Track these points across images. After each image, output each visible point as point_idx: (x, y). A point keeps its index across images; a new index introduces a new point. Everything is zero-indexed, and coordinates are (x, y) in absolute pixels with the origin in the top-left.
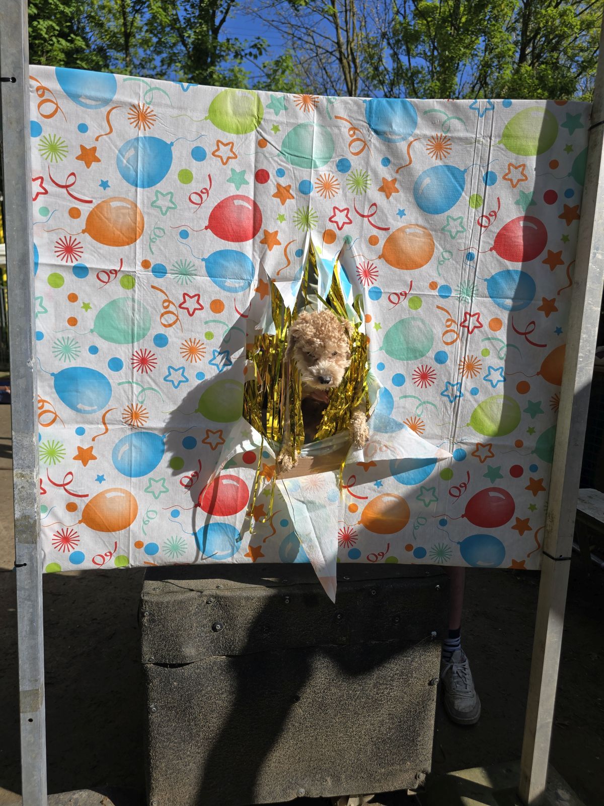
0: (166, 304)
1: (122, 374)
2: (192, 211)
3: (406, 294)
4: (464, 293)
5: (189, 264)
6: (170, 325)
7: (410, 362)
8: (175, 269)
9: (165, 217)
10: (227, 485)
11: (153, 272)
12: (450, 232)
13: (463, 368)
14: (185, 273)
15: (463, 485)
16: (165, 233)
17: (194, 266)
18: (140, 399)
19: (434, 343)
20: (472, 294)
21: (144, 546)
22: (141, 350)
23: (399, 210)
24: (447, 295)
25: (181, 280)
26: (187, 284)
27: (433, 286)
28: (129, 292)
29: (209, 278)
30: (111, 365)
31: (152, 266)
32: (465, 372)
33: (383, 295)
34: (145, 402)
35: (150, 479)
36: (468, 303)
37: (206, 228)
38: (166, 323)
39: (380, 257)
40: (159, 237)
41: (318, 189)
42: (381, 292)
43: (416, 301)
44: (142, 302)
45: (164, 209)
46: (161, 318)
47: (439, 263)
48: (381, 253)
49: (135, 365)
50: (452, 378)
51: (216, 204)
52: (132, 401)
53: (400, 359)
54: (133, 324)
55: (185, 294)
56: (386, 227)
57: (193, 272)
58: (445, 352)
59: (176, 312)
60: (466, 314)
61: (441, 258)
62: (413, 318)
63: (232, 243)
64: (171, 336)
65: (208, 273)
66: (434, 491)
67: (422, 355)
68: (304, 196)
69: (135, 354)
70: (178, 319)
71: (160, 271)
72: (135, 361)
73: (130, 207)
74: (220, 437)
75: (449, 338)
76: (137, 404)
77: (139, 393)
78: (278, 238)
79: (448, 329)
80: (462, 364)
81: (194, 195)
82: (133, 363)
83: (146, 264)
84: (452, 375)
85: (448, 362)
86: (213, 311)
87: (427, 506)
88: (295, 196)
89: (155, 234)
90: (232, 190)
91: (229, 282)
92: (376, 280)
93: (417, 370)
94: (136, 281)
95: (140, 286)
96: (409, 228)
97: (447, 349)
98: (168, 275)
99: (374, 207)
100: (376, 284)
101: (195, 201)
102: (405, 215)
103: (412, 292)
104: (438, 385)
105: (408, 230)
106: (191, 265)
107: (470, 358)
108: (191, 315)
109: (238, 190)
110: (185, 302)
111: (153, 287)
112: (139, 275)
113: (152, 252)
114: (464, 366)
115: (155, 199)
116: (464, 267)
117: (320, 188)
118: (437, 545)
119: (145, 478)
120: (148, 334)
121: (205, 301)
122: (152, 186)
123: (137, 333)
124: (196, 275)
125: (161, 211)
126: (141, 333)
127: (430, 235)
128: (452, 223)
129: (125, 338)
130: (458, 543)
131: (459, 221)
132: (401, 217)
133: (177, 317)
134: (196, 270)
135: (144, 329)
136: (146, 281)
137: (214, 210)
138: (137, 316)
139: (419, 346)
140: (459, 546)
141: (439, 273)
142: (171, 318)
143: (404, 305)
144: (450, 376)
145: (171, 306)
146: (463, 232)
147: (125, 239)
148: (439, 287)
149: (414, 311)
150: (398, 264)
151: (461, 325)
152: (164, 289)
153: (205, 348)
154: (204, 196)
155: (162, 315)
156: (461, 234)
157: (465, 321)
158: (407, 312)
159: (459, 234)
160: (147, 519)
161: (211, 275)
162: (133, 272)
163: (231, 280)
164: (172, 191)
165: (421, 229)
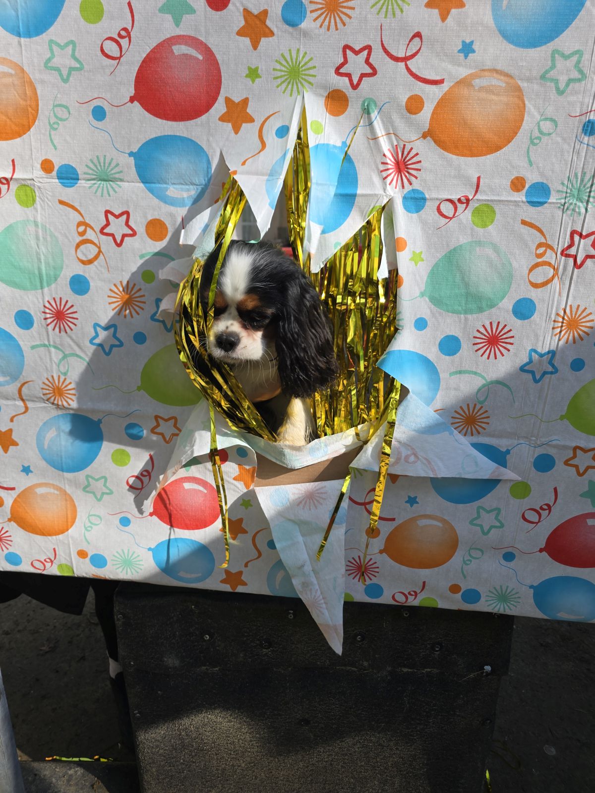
0: (81, 229)
1: (34, 333)
2: (108, 72)
3: (468, 200)
4: (573, 196)
5: (110, 164)
6: (90, 262)
7: (469, 316)
8: (91, 172)
9: (67, 85)
10: (189, 490)
11: (59, 178)
12: (556, 82)
13: (562, 326)
14: (106, 178)
15: (545, 507)
16: (69, 113)
17: (117, 165)
18: (62, 369)
19: (513, 286)
20: (589, 196)
21: (89, 557)
22: (54, 299)
23: (463, 42)
24: (541, 200)
25: (100, 191)
26: (109, 195)
27: (517, 184)
28: (29, 211)
29: (142, 185)
30: (18, 321)
31: (56, 169)
32: (563, 333)
33: (428, 203)
34: (69, 374)
35: (88, 476)
36: (579, 213)
37: (132, 100)
38: (84, 259)
39: (424, 136)
40: (61, 120)
41: (315, 15)
42: (424, 199)
43: (486, 212)
44: (48, 226)
45: (65, 73)
46: (76, 251)
47: (532, 143)
48: (426, 127)
49: (49, 321)
50: (540, 343)
51: (144, 55)
52: (52, 372)
53: (454, 312)
54: (39, 260)
55: (107, 212)
56: (438, 78)
57: (117, 176)
58: (531, 300)
59: (96, 241)
60: (573, 233)
61: (536, 133)
62: (479, 243)
63: (174, 124)
64: (92, 278)
65: (139, 175)
66: (498, 514)
67: (492, 306)
68: (290, 29)
69: (47, 305)
70: (100, 252)
71: (68, 176)
72: (48, 316)
73: (13, 72)
74: (175, 425)
75: (540, 275)
76: (59, 376)
77: (60, 361)
78: (249, 110)
79: (540, 260)
80: (561, 320)
81: (108, 42)
82: (46, 319)
83: (47, 166)
84: (541, 338)
85: (536, 317)
86: (151, 238)
87: (485, 533)
88: (275, 30)
89: (56, 116)
90: (169, 29)
91: (173, 191)
92: (416, 178)
93: (482, 330)
94: (37, 194)
95: (43, 201)
96: (480, 77)
97: (535, 294)
98: (81, 183)
99: (417, 39)
100: (417, 185)
101: (109, 53)
102: (474, 51)
103: (478, 197)
104: (516, 355)
105: (477, 82)
106: (113, 165)
107: (574, 310)
108: (119, 245)
109: (177, 25)
110: (108, 224)
111: (61, 202)
112: (39, 184)
113: (54, 146)
114: (563, 323)
115: (49, 55)
116: (577, 147)
117: (319, 12)
118: (498, 588)
119: (81, 475)
120: (62, 275)
121: (138, 222)
122: (42, 33)
123: (47, 275)
124: (122, 180)
125: (61, 75)
126: (52, 273)
127: (519, 89)
128: (560, 63)
129: (31, 282)
130: (531, 587)
131: (575, 58)
132: (466, 57)
133: (99, 248)
134: (121, 172)
135: (54, 268)
136: (50, 193)
137: (141, 67)
138: (43, 249)
139: (486, 289)
140: (532, 591)
141: (530, 161)
142: (90, 251)
143: (464, 221)
144: (538, 340)
145: (89, 230)
146: (579, 80)
147: (13, 127)
148: (527, 186)
149: (480, 231)
150: (456, 147)
151: (562, 254)
152: (76, 205)
153: (144, 296)
154: (124, 42)
155: (78, 246)
156: (577, 85)
157: (570, 246)
158: (469, 232)
159: (571, 85)
160: (89, 525)
161: (144, 180)
162: (30, 180)
163: (177, 186)
164: (73, 39)
165: (502, 78)
